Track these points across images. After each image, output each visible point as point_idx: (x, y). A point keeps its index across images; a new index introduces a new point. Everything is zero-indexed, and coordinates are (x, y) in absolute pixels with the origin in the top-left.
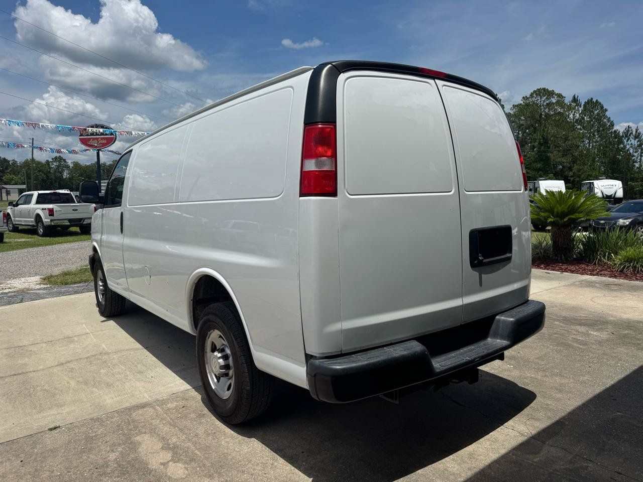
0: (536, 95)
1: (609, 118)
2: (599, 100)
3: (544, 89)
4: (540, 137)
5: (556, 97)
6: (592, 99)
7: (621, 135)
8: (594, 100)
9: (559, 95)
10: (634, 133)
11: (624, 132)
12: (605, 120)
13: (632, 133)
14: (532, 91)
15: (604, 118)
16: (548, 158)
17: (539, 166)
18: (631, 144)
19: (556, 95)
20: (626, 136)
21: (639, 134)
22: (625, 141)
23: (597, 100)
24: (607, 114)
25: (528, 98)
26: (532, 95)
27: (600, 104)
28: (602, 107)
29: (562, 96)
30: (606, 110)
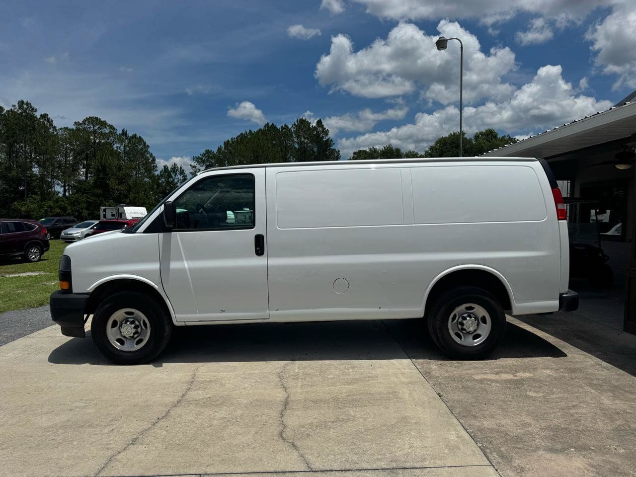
0: (89, 122)
1: (152, 154)
2: (143, 137)
3: (97, 118)
4: (99, 165)
5: (108, 128)
6: (136, 135)
7: (170, 170)
8: (138, 136)
9: (111, 127)
10: (179, 170)
11: (171, 168)
12: (148, 155)
13: (177, 170)
14: (85, 118)
15: (148, 154)
16: (107, 185)
17: (99, 192)
18: (178, 178)
19: (108, 126)
20: (174, 172)
21: (183, 171)
22: (173, 175)
23: (140, 136)
24: (149, 150)
25: (80, 124)
26: (84, 122)
27: (143, 140)
28: (145, 143)
29: (114, 128)
30: (148, 146)
